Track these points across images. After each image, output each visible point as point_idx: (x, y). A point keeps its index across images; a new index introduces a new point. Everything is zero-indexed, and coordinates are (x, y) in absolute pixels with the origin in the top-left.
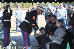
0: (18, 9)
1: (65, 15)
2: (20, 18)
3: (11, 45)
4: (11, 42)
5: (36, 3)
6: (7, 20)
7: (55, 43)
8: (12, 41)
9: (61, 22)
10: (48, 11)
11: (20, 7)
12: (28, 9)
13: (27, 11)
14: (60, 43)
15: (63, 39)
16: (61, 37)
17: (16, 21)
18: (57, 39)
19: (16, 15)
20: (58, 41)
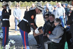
0: (17, 8)
1: (63, 14)
3: (10, 44)
4: (10, 42)
5: (35, 2)
6: (6, 19)
7: (53, 42)
8: (11, 40)
9: (59, 21)
10: (46, 10)
11: (19, 6)
12: (27, 8)
13: (25, 10)
14: (58, 42)
15: (61, 38)
16: (59, 36)
17: (15, 20)
18: (55, 38)
19: (15, 14)
20: (56, 40)
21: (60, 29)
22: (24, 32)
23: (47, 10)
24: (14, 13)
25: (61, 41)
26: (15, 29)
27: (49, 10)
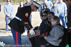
0: (8, 4)
2: (11, 15)
9: (56, 19)
11: (10, 1)
12: (20, 4)
13: (19, 6)
15: (61, 40)
16: (58, 38)
17: (6, 18)
19: (5, 11)
20: (55, 42)
21: (59, 29)
22: (17, 32)
23: (45, 6)
24: (5, 9)
25: (61, 44)
26: (5, 28)
27: (47, 7)
